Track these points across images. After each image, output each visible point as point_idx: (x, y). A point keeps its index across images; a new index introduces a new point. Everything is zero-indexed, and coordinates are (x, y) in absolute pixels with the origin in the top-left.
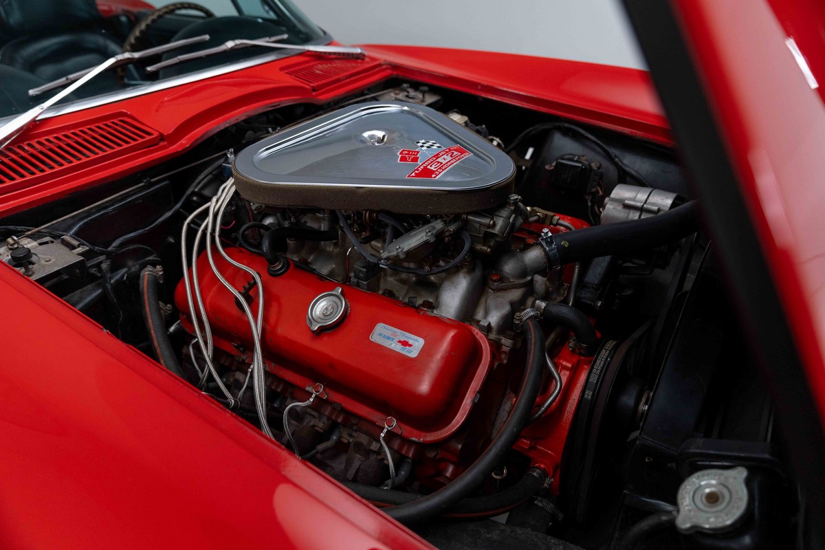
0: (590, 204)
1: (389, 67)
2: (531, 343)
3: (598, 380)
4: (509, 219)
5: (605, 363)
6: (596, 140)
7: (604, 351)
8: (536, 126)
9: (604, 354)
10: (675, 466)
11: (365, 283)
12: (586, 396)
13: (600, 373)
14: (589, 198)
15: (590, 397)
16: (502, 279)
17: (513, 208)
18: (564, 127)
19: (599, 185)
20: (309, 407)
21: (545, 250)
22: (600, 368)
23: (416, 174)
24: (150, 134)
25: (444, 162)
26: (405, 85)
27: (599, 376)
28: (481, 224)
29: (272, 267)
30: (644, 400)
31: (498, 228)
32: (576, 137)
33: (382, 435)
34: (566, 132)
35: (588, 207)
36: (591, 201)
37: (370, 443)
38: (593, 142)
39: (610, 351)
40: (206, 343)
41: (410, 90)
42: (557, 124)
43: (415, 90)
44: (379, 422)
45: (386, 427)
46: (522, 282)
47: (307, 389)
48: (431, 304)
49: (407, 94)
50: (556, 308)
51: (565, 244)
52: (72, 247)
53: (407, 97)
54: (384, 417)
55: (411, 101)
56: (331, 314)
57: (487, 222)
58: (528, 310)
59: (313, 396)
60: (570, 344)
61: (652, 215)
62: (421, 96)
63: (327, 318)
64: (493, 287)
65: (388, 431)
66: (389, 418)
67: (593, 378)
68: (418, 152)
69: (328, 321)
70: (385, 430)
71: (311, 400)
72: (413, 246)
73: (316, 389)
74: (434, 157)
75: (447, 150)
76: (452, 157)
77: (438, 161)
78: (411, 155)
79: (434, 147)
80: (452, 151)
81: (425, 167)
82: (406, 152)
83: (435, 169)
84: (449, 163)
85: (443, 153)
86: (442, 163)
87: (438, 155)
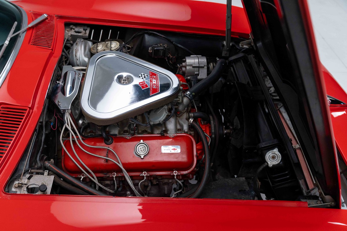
1: (57, 17)
2: (198, 130)
4: (182, 95)
5: (214, 125)
6: (164, 36)
7: (211, 121)
8: (137, 33)
9: (212, 122)
12: (213, 137)
13: (214, 128)
14: (166, 58)
16: (180, 112)
17: (182, 91)
18: (150, 33)
19: (169, 53)
20: (145, 181)
23: (152, 92)
24: (26, 110)
26: (71, 26)
27: (214, 129)
28: (176, 101)
29: (108, 142)
30: (224, 130)
31: (181, 100)
33: (175, 177)
36: (167, 59)
37: (169, 181)
38: (163, 37)
39: (213, 120)
40: (93, 178)
42: (146, 32)
43: (76, 27)
44: (172, 174)
45: (175, 174)
46: (185, 110)
47: (141, 175)
48: (166, 131)
49: (74, 30)
50: (196, 114)
51: (193, 94)
52: (43, 174)
53: (76, 32)
54: (172, 172)
55: (79, 34)
56: (144, 150)
57: (178, 99)
58: (190, 120)
59: (145, 176)
60: (203, 123)
61: (203, 68)
62: (84, 31)
63: (143, 152)
64: (179, 116)
65: (176, 175)
66: (174, 171)
67: (213, 131)
68: (144, 82)
69: (145, 153)
70: (175, 176)
71: (145, 178)
72: (164, 118)
73: (145, 174)
74: (151, 82)
75: (151, 77)
76: (155, 79)
77: (154, 84)
78: (143, 84)
79: (146, 77)
80: (153, 76)
81: (152, 88)
82: (141, 84)
83: (156, 88)
84: (157, 83)
85: (151, 79)
86: (155, 84)
87: (151, 80)
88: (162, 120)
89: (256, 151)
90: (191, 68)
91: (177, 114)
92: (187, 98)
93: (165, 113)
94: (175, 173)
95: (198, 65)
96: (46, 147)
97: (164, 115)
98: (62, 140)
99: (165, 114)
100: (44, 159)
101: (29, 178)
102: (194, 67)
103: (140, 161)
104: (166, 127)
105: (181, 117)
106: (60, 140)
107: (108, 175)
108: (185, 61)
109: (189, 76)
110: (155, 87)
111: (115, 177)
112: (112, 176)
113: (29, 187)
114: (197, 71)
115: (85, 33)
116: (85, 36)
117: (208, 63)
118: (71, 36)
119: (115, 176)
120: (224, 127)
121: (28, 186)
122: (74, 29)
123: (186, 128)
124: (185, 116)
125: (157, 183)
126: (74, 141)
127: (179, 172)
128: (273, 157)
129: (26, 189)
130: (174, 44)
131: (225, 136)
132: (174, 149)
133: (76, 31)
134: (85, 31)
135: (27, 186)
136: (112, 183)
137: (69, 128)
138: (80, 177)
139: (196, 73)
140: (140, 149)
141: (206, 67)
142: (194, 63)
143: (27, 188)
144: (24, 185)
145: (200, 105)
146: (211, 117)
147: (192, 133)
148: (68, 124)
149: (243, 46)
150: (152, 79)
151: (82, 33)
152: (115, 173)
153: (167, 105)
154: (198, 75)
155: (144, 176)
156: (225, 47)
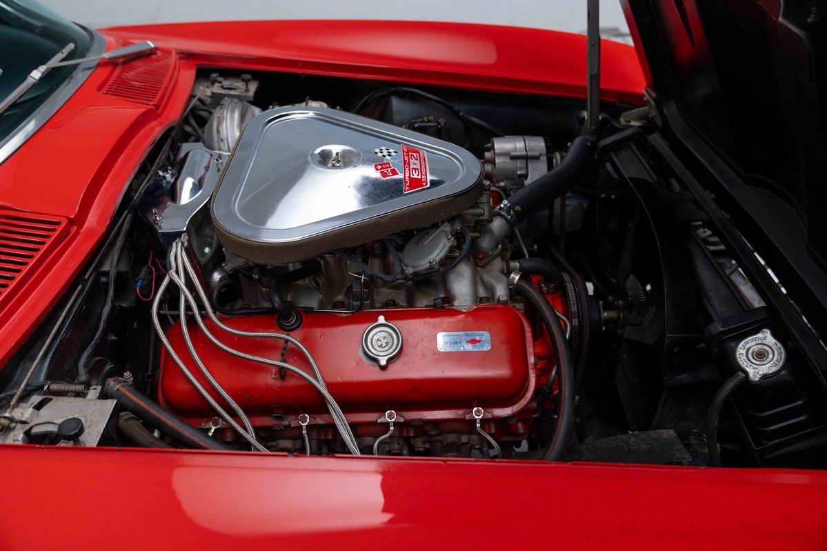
3: (578, 307)
4: (489, 202)
5: (576, 294)
7: (568, 284)
8: (372, 94)
9: (570, 286)
13: (577, 302)
15: (577, 323)
16: (486, 255)
17: (488, 192)
20: (391, 435)
21: (506, 219)
22: (574, 299)
23: (408, 186)
24: (58, 223)
25: (418, 167)
26: (214, 75)
27: (578, 304)
28: (473, 215)
29: (287, 323)
30: (602, 311)
32: (413, 98)
33: (478, 425)
37: (459, 439)
38: (436, 101)
39: (572, 281)
41: (220, 79)
42: (393, 89)
43: (226, 79)
44: (468, 417)
45: (476, 417)
46: (498, 251)
47: (379, 421)
48: (449, 299)
49: (220, 85)
50: (528, 264)
51: (518, 208)
52: (82, 395)
53: (224, 88)
54: (468, 411)
55: (232, 92)
56: (387, 343)
57: (478, 211)
58: (512, 275)
59: (392, 424)
60: (545, 289)
61: (536, 161)
62: (244, 87)
63: (386, 348)
64: (482, 264)
65: (481, 419)
66: (475, 409)
67: (574, 308)
68: (388, 163)
69: (391, 351)
70: (478, 421)
71: (392, 428)
72: (442, 254)
73: (390, 416)
74: (405, 164)
75: (405, 154)
76: (417, 159)
77: (413, 169)
78: (385, 168)
79: (393, 154)
80: (410, 153)
81: (409, 177)
82: (379, 167)
83: (419, 177)
84: (423, 167)
85: (406, 158)
86: (417, 169)
87: (405, 161)
88: (438, 259)
89: (703, 345)
90: (508, 160)
91: (478, 258)
92: (502, 220)
94: (478, 414)
95: (524, 153)
96: (115, 340)
97: (442, 245)
98: (158, 314)
99: (446, 244)
100: (105, 371)
101: (38, 407)
102: (514, 158)
103: (379, 376)
104: (447, 290)
105: (488, 268)
106: (151, 315)
107: (286, 423)
108: (493, 148)
109: (502, 181)
110: (418, 175)
111: (306, 426)
112: (297, 425)
113: (34, 430)
114: (521, 169)
115: (247, 90)
116: (246, 96)
117: (550, 150)
118: (211, 97)
119: (306, 424)
120: (601, 303)
121: (31, 428)
122: (220, 82)
123: (501, 292)
124: (498, 264)
125: (425, 448)
126: (191, 320)
127: (488, 410)
128: (761, 355)
130: (461, 118)
131: (604, 328)
132: (473, 342)
133: (224, 86)
134: (247, 86)
135: (27, 427)
136: (297, 447)
137: (181, 282)
138: (206, 427)
139: (519, 173)
140: (378, 340)
141: (544, 158)
142: (515, 150)
143: (27, 433)
144: (19, 426)
145: (536, 247)
146: (566, 277)
147: (520, 306)
148: (177, 272)
149: (629, 122)
150: (409, 159)
151: (239, 91)
152: (306, 415)
153: (451, 220)
154: (526, 176)
155: (389, 423)
156: (585, 123)
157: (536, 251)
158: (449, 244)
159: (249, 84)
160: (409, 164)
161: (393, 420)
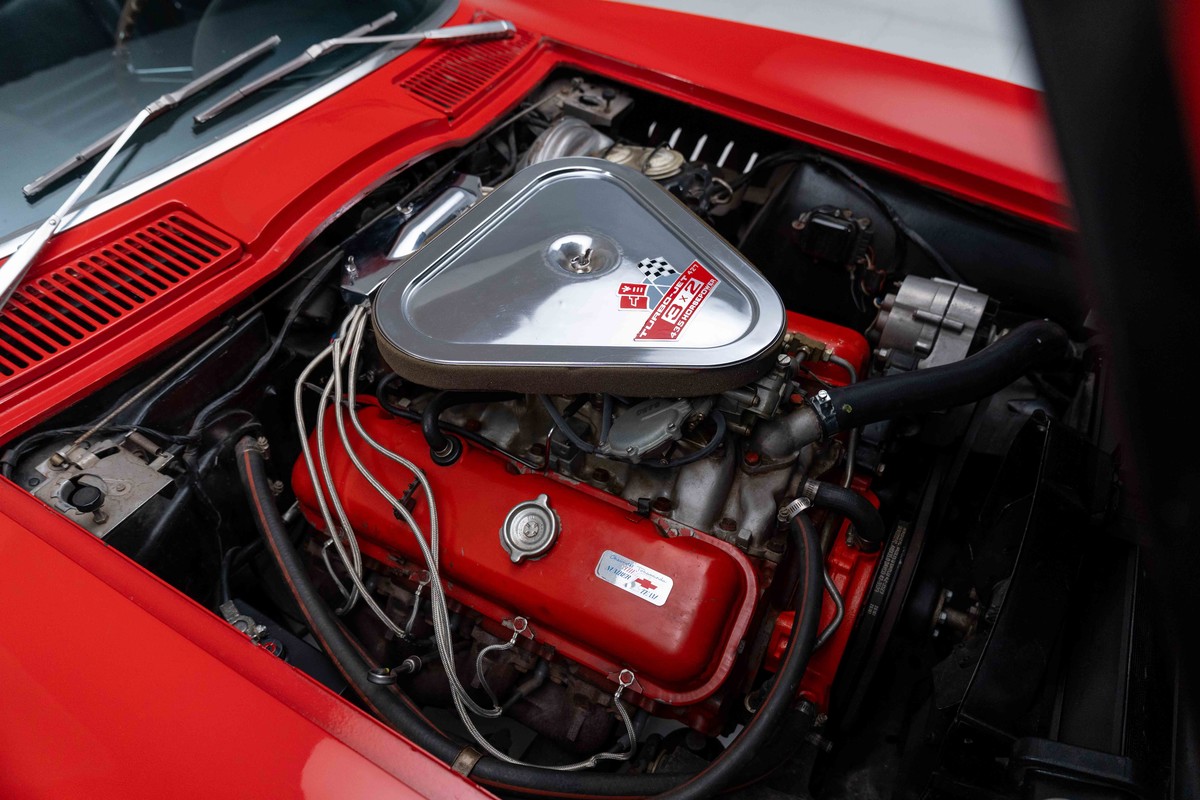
0: (853, 277)
1: (549, 45)
2: (804, 555)
3: (887, 589)
4: (778, 390)
6: (867, 187)
7: (892, 548)
8: (778, 154)
9: (893, 552)
10: (1007, 763)
11: (569, 462)
12: (870, 611)
13: (890, 581)
14: (852, 269)
15: (875, 613)
16: (762, 458)
17: (782, 375)
18: (820, 162)
19: (868, 252)
20: (509, 650)
21: (819, 417)
22: (888, 575)
23: (647, 331)
24: (227, 247)
25: (684, 305)
26: (577, 80)
27: (888, 585)
28: (740, 401)
30: (940, 606)
31: (762, 407)
33: (617, 695)
34: (822, 169)
35: (850, 280)
36: (855, 273)
37: (597, 696)
38: (864, 189)
39: (901, 547)
40: (351, 557)
41: (584, 87)
42: (809, 155)
43: (592, 88)
44: (611, 676)
45: (621, 683)
46: (787, 460)
47: (504, 623)
49: (580, 94)
50: (834, 495)
51: (847, 408)
52: (149, 457)
53: (582, 100)
54: (614, 669)
55: (588, 109)
56: (536, 533)
57: (749, 398)
58: (796, 501)
59: (516, 635)
60: (849, 539)
61: (954, 336)
62: (604, 102)
63: (533, 540)
64: (749, 471)
65: (625, 688)
66: (625, 671)
67: (880, 589)
69: (533, 546)
70: (621, 689)
71: (513, 641)
72: (650, 446)
73: (519, 625)
74: (668, 295)
75: (684, 278)
76: (692, 292)
77: (675, 305)
78: (636, 293)
79: (665, 274)
80: (692, 279)
81: (659, 318)
82: (627, 289)
83: (674, 322)
84: (692, 307)
85: (679, 285)
86: (681, 308)
87: (673, 290)
88: (641, 451)
89: (1006, 761)
90: (909, 319)
91: (746, 461)
92: (814, 417)
93: (664, 427)
94: (626, 679)
95: (937, 317)
96: (273, 395)
97: (657, 432)
99: (662, 433)
100: (243, 427)
101: (102, 455)
102: (918, 319)
105: (757, 480)
107: (407, 571)
108: (895, 291)
109: (886, 348)
110: (673, 319)
112: (414, 580)
113: (85, 480)
114: (925, 339)
115: (607, 111)
116: (603, 119)
117: (985, 322)
118: (561, 109)
119: (424, 584)
120: (950, 594)
121: (81, 476)
122: (582, 91)
123: (753, 524)
124: (778, 480)
127: (644, 682)
129: (66, 481)
131: (936, 634)
132: (646, 584)
133: (585, 98)
134: (608, 104)
137: (338, 364)
139: (919, 344)
141: (969, 336)
142: (928, 307)
143: (74, 480)
145: (882, 469)
146: (900, 533)
147: (772, 556)
148: (341, 347)
150: (680, 289)
151: (598, 108)
153: (692, 401)
154: (926, 353)
155: (513, 632)
157: (880, 475)
158: (667, 435)
159: (612, 102)
160: (674, 297)
161: (520, 631)
